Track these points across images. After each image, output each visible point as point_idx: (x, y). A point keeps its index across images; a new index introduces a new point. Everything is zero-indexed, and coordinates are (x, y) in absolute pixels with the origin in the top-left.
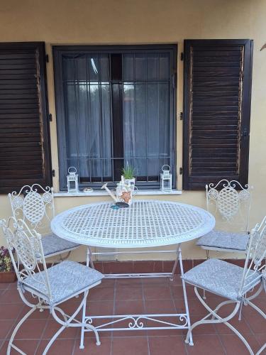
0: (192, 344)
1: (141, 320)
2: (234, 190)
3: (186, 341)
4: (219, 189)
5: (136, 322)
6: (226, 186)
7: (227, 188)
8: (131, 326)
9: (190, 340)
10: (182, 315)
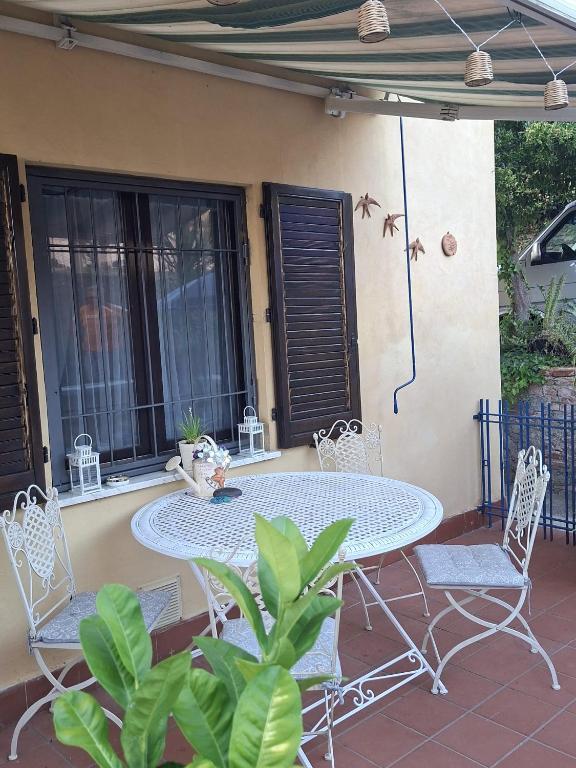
0: (444, 691)
1: (365, 686)
2: (356, 435)
3: (435, 691)
4: (335, 436)
5: (361, 693)
6: (344, 430)
7: (346, 433)
8: (359, 702)
9: (440, 687)
10: (409, 654)
